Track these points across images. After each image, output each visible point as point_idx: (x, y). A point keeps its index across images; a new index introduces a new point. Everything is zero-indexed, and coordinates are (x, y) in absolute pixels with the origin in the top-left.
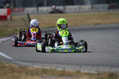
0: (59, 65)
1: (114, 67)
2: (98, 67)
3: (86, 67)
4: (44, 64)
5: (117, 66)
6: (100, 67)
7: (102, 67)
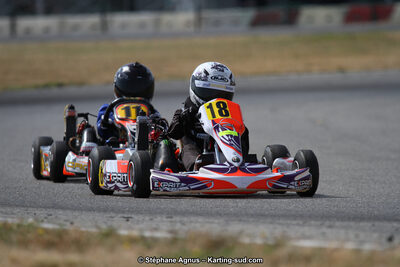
0: (61, 212)
1: (240, 220)
2: (185, 219)
3: (147, 218)
4: (9, 209)
5: (252, 215)
6: (193, 219)
7: (200, 219)
